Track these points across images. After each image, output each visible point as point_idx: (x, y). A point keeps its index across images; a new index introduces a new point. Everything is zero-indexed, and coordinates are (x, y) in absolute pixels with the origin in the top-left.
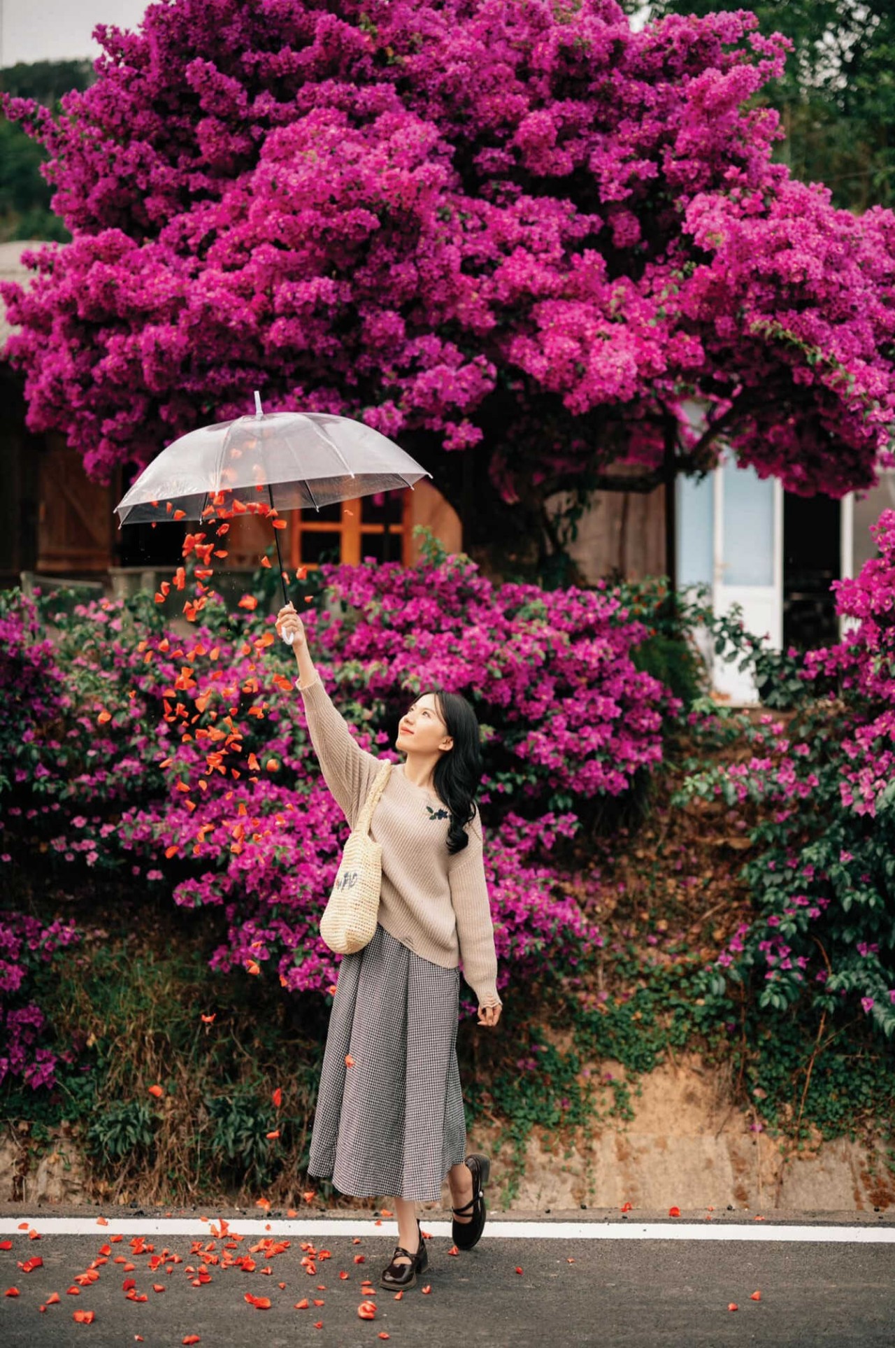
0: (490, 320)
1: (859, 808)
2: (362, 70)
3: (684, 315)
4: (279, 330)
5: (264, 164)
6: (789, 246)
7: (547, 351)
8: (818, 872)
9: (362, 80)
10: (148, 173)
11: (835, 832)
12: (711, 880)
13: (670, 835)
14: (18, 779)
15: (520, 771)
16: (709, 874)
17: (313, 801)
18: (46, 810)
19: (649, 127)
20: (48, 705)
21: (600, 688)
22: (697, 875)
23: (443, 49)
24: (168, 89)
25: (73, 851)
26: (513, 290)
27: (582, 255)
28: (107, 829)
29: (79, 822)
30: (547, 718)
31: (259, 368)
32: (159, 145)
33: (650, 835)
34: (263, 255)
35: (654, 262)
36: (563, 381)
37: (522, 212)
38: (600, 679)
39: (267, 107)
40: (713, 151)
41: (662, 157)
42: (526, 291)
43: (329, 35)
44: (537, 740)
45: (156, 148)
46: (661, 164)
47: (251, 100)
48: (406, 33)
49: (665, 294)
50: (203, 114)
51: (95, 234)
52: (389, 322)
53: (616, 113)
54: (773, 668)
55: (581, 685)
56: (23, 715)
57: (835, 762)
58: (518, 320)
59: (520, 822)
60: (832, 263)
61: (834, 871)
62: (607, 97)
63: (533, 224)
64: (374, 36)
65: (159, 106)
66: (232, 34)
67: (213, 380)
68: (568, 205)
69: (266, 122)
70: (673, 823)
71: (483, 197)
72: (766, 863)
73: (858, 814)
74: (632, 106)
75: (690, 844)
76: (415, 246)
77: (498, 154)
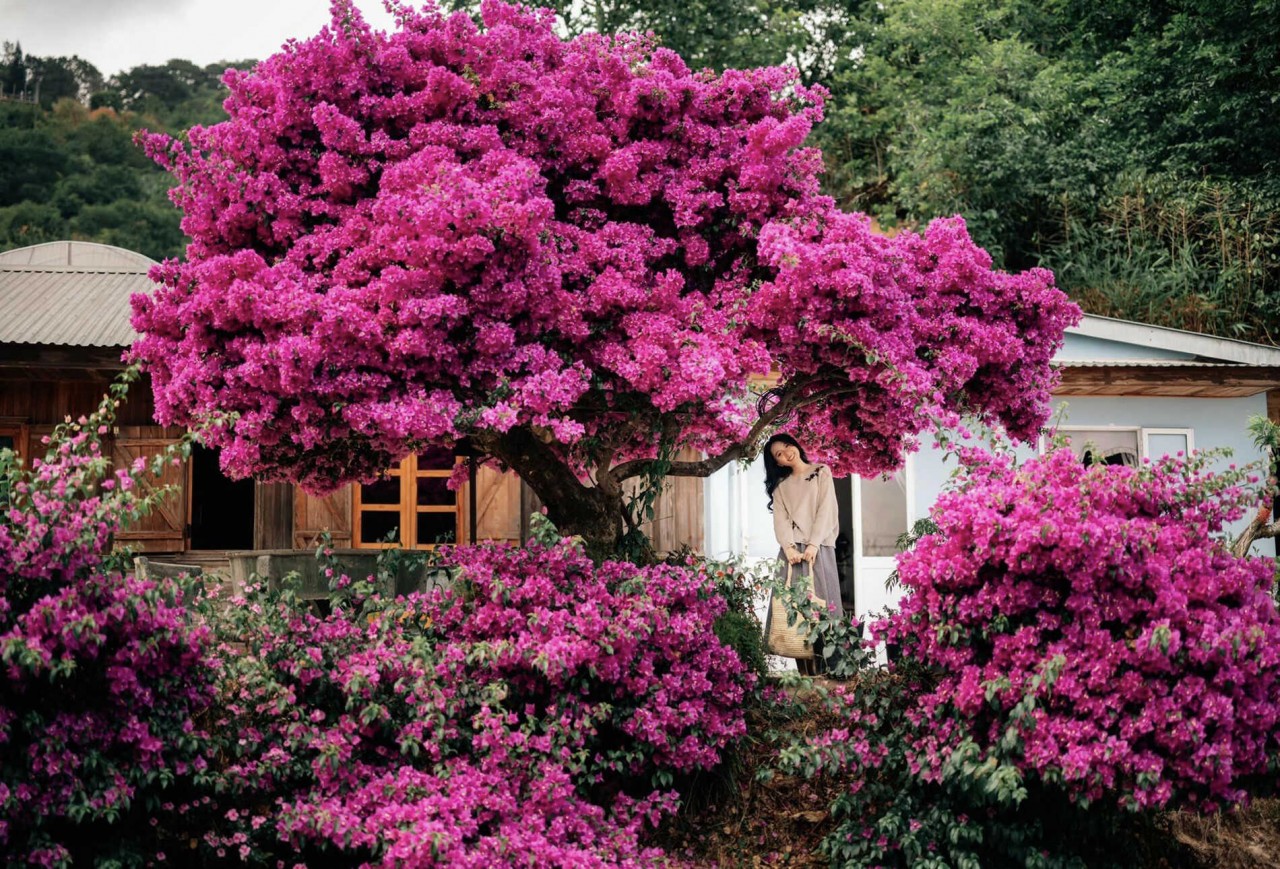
0: (586, 330)
1: (925, 774)
2: (467, 114)
3: (751, 324)
4: (406, 341)
5: (383, 193)
6: (844, 266)
7: (639, 357)
8: (891, 842)
9: (467, 121)
10: (275, 200)
11: (903, 801)
12: (791, 854)
13: (752, 811)
14: (179, 772)
15: (630, 749)
16: (789, 849)
17: (452, 785)
18: (196, 804)
19: (716, 163)
20: (203, 693)
21: (691, 662)
22: (778, 851)
23: (538, 97)
24: (293, 127)
25: (224, 846)
26: (605, 303)
27: (665, 274)
28: (258, 821)
29: (232, 815)
30: (649, 694)
31: (383, 374)
32: (282, 174)
33: (734, 810)
34: (391, 275)
35: (722, 277)
36: (652, 384)
37: (610, 236)
38: (691, 653)
39: (383, 144)
40: (771, 185)
41: (726, 189)
42: (617, 306)
43: (439, 83)
44: (645, 717)
45: (281, 177)
46: (726, 195)
47: (368, 137)
48: (505, 83)
49: (736, 306)
50: (322, 149)
51: (231, 255)
52: (500, 333)
53: (686, 151)
54: (839, 638)
55: (675, 659)
56: (181, 705)
57: (898, 731)
58: (608, 330)
59: (630, 801)
60: (879, 280)
61: (906, 841)
62: (678, 138)
63: (619, 246)
64: (478, 84)
65: (284, 142)
66: (351, 82)
67: (342, 384)
68: (648, 230)
69: (380, 157)
70: (754, 797)
71: (572, 222)
72: (844, 835)
73: (925, 781)
74: (698, 146)
75: (771, 818)
76: (524, 267)
77: (584, 185)
